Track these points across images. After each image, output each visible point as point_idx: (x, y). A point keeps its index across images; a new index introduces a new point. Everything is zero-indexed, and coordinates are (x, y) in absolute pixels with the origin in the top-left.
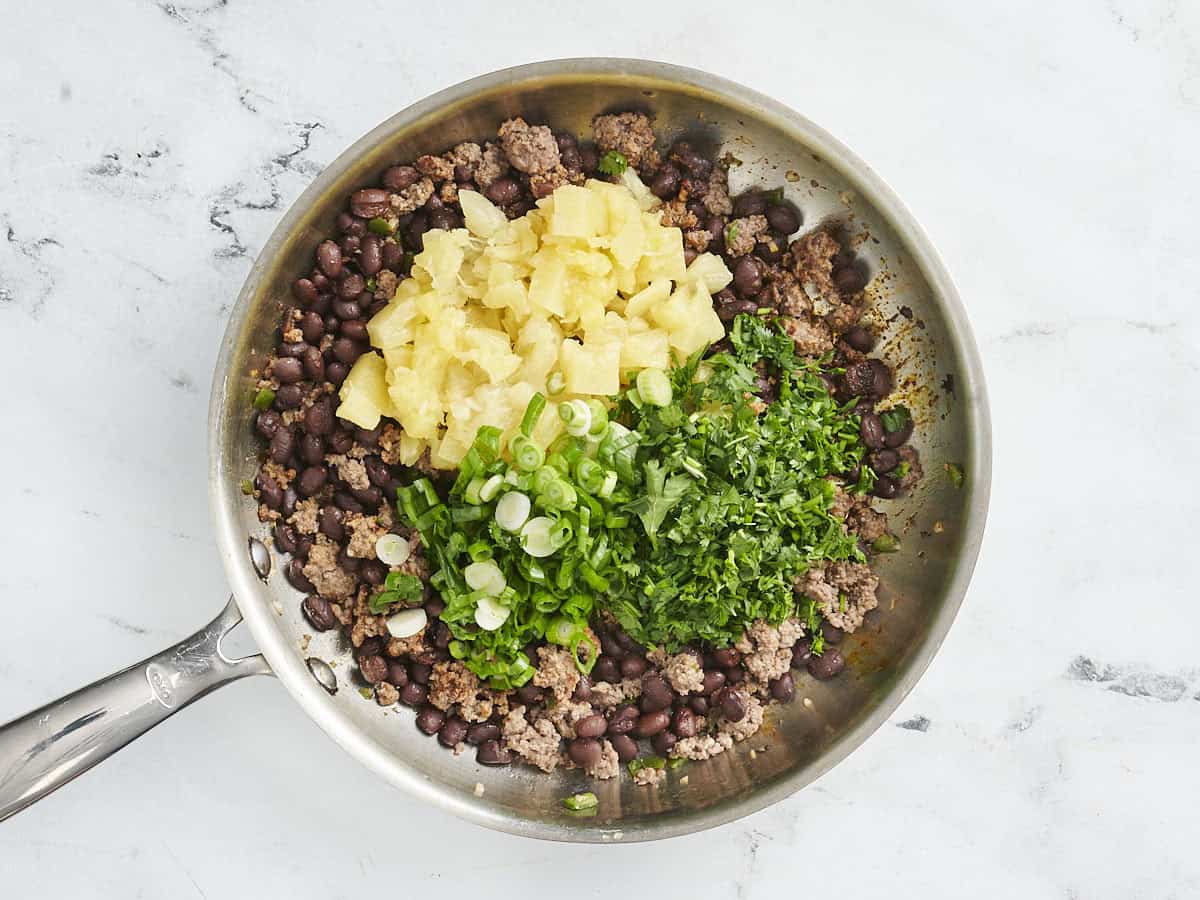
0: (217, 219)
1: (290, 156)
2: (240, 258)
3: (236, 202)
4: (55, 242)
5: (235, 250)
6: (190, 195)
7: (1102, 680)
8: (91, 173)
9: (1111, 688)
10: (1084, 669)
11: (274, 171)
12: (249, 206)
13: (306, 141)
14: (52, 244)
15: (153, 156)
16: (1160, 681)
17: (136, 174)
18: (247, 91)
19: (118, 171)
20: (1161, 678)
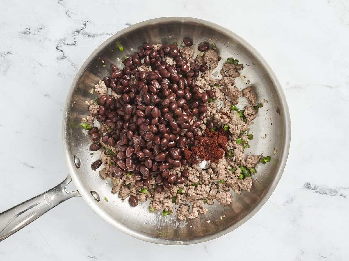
0: (58, 48)
1: (80, 30)
2: (64, 60)
3: (64, 43)
4: (11, 53)
5: (63, 57)
6: (50, 41)
7: (313, 189)
8: (22, 33)
9: (316, 192)
10: (308, 186)
11: (75, 34)
12: (67, 44)
13: (85, 26)
14: (10, 54)
15: (40, 29)
16: (330, 190)
17: (35, 34)
18: (68, 11)
19: (30, 33)
20: (331, 189)
